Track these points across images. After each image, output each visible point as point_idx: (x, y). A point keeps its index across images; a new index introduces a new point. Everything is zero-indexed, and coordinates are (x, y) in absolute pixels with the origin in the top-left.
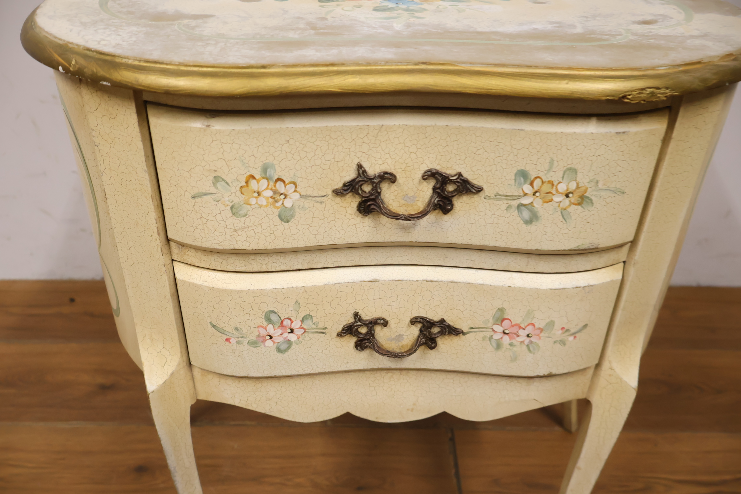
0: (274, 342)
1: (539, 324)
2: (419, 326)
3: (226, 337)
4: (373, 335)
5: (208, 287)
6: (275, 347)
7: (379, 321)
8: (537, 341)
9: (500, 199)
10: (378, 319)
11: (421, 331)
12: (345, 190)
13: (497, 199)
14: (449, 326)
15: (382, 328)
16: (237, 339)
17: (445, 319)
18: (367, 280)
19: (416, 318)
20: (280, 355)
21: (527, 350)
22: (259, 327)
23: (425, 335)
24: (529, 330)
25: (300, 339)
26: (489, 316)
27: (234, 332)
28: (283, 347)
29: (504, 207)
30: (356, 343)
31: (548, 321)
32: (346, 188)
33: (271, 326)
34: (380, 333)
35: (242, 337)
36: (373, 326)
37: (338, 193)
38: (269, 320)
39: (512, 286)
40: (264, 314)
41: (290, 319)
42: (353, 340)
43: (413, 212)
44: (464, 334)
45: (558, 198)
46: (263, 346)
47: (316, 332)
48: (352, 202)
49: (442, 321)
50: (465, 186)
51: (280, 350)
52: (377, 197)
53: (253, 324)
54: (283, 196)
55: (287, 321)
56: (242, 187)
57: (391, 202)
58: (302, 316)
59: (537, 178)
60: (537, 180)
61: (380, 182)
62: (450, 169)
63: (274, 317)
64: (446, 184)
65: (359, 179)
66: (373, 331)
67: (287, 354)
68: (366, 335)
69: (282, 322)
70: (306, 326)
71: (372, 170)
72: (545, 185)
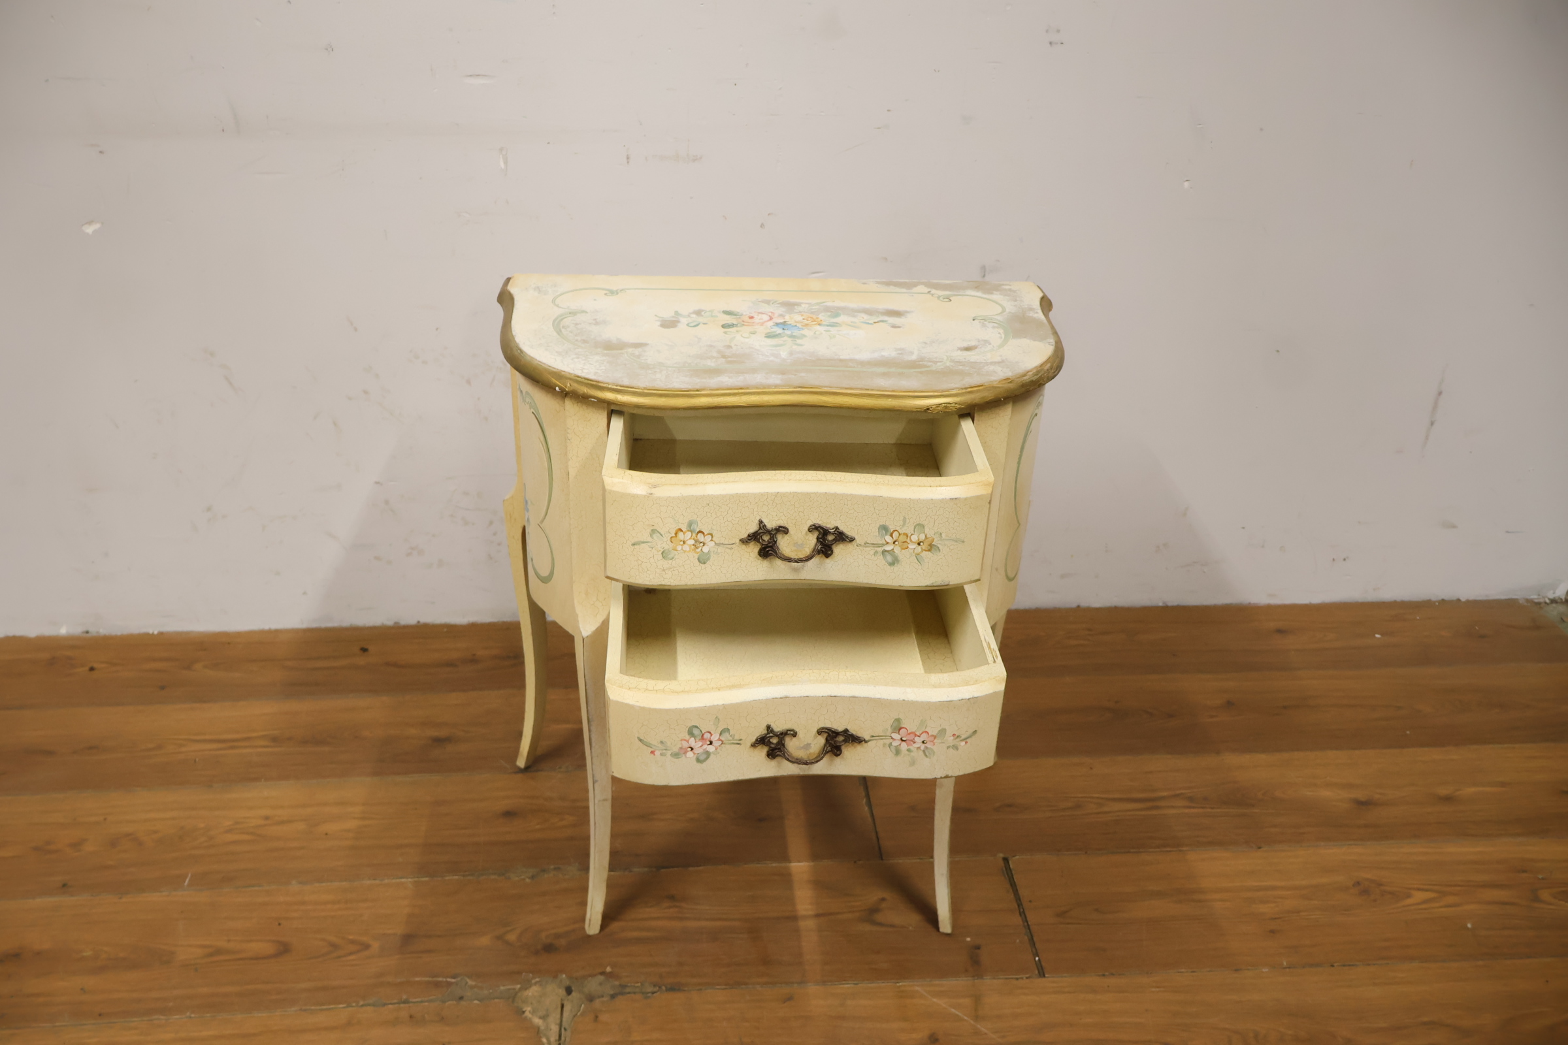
0: (694, 754)
1: (932, 732)
2: (826, 735)
3: (652, 748)
4: (783, 745)
6: (695, 758)
7: (789, 732)
10: (788, 730)
11: (828, 739)
12: (749, 540)
14: (852, 736)
15: (792, 739)
16: (661, 752)
17: (849, 731)
18: (779, 697)
19: (823, 729)
20: (699, 765)
21: (923, 755)
22: (681, 740)
23: (832, 742)
24: (924, 737)
25: (718, 750)
26: (888, 730)
27: (659, 745)
28: (703, 757)
30: (768, 752)
32: (750, 538)
33: (693, 739)
34: (791, 745)
35: (666, 749)
36: (784, 737)
37: (743, 541)
38: (691, 734)
40: (687, 729)
41: (710, 733)
42: (765, 750)
43: (801, 556)
44: (866, 742)
45: (912, 546)
46: (684, 757)
47: (733, 743)
48: (754, 548)
49: (846, 731)
50: (841, 537)
51: (698, 760)
52: (774, 545)
53: (677, 737)
54: (702, 544)
55: (707, 736)
56: (672, 537)
57: (784, 548)
58: (720, 729)
59: (894, 531)
60: (896, 532)
61: (776, 533)
62: (829, 524)
63: (696, 732)
64: (826, 535)
65: (761, 531)
66: (783, 742)
67: (705, 764)
68: (778, 743)
69: (703, 735)
70: (723, 739)
71: (770, 525)
72: (901, 536)
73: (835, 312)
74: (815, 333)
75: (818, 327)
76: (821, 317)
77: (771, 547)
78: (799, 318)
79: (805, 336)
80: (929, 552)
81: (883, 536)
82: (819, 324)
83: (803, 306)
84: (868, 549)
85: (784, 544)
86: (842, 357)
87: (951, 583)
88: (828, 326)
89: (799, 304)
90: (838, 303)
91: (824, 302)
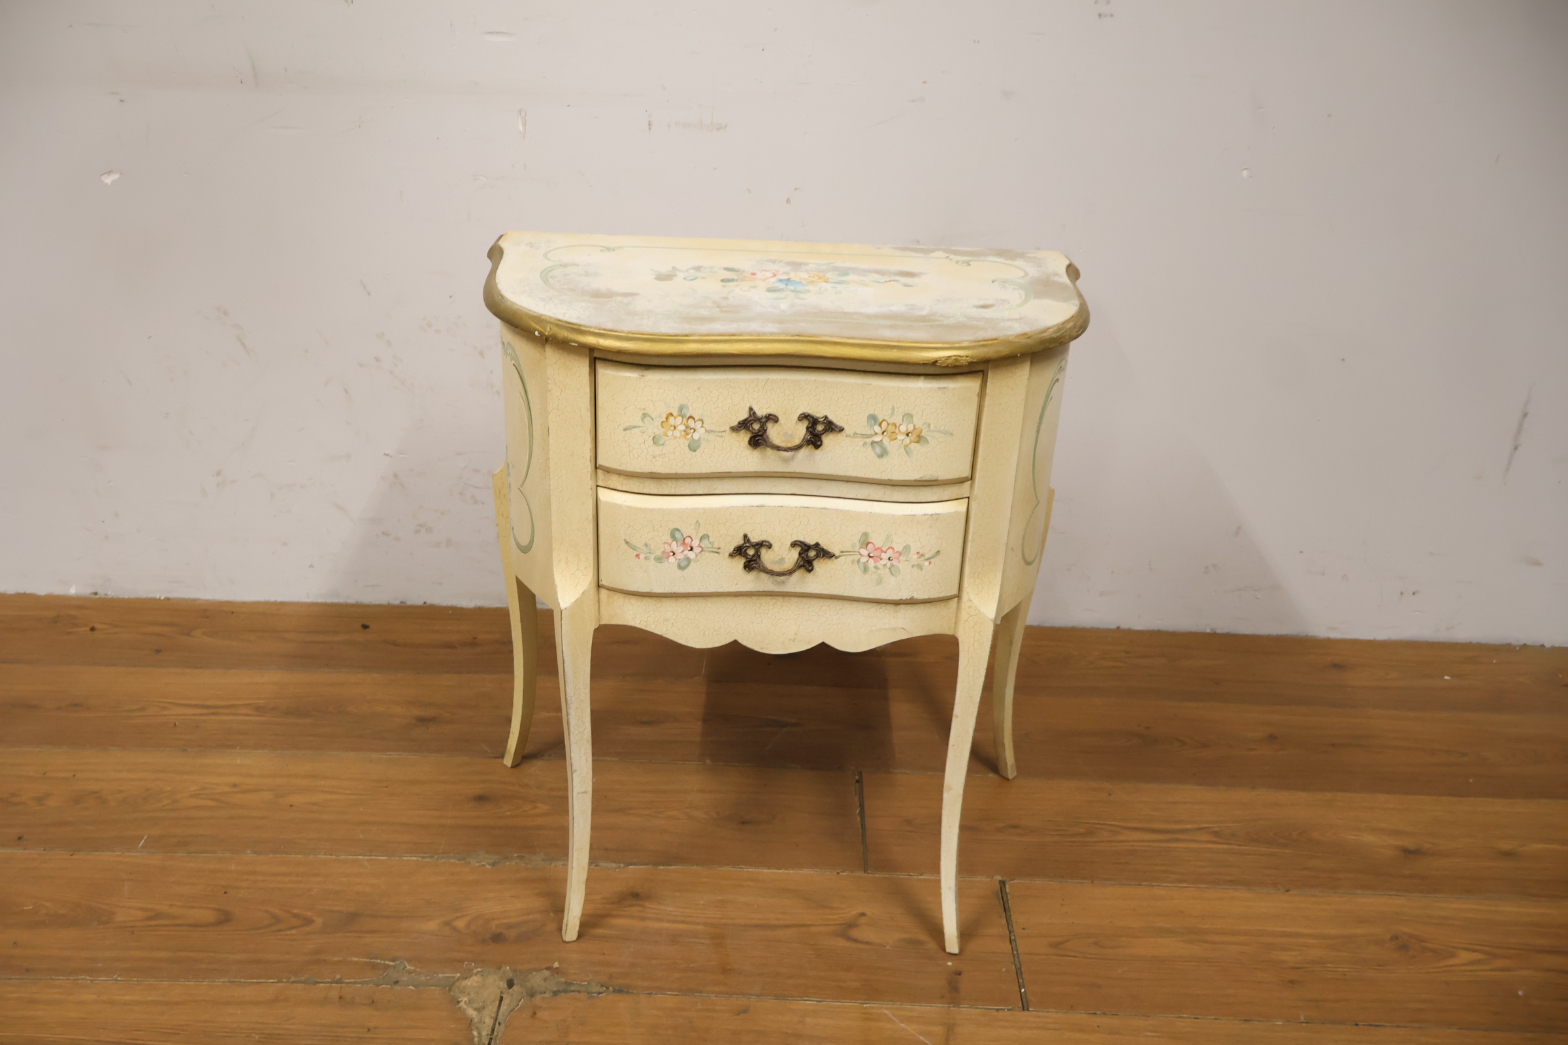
0: (676, 559)
1: (898, 548)
2: (799, 549)
3: (636, 553)
4: (759, 556)
5: (627, 506)
6: (676, 563)
7: (765, 544)
8: (898, 565)
9: (857, 437)
10: (763, 542)
11: (800, 554)
12: (739, 428)
13: (855, 438)
14: (823, 549)
15: (767, 551)
16: (645, 555)
17: (820, 543)
18: (755, 505)
19: (796, 541)
20: (680, 572)
21: (889, 573)
22: (665, 543)
23: (803, 557)
24: (890, 553)
25: (698, 557)
26: (856, 539)
27: (644, 548)
28: (683, 564)
29: (861, 443)
30: (745, 563)
31: (904, 545)
32: (740, 426)
33: (675, 543)
34: (766, 557)
35: (650, 553)
36: (759, 548)
37: (733, 430)
38: (672, 537)
39: (873, 512)
40: (670, 532)
41: (691, 538)
42: (742, 561)
43: (789, 445)
44: (836, 558)
45: (901, 437)
46: (666, 562)
47: (712, 552)
48: (745, 437)
49: (817, 545)
50: (831, 427)
51: (680, 567)
52: (763, 433)
53: (660, 541)
54: (692, 431)
55: (688, 540)
56: (662, 422)
57: (774, 438)
58: (700, 535)
59: (883, 420)
60: (884, 422)
61: (766, 422)
62: (819, 413)
63: (678, 535)
64: (816, 424)
65: (750, 419)
66: (759, 554)
67: (686, 571)
68: (753, 556)
69: (684, 539)
70: (703, 546)
71: (761, 412)
72: (890, 426)
73: (845, 272)
74: (820, 289)
75: (824, 284)
76: (829, 275)
77: (761, 436)
78: (804, 275)
79: (809, 291)
80: (918, 444)
81: (872, 426)
82: (826, 282)
83: (811, 265)
84: (857, 440)
85: (774, 433)
86: (846, 310)
87: (939, 479)
88: (835, 283)
89: (806, 264)
90: (848, 264)
91: (833, 263)
